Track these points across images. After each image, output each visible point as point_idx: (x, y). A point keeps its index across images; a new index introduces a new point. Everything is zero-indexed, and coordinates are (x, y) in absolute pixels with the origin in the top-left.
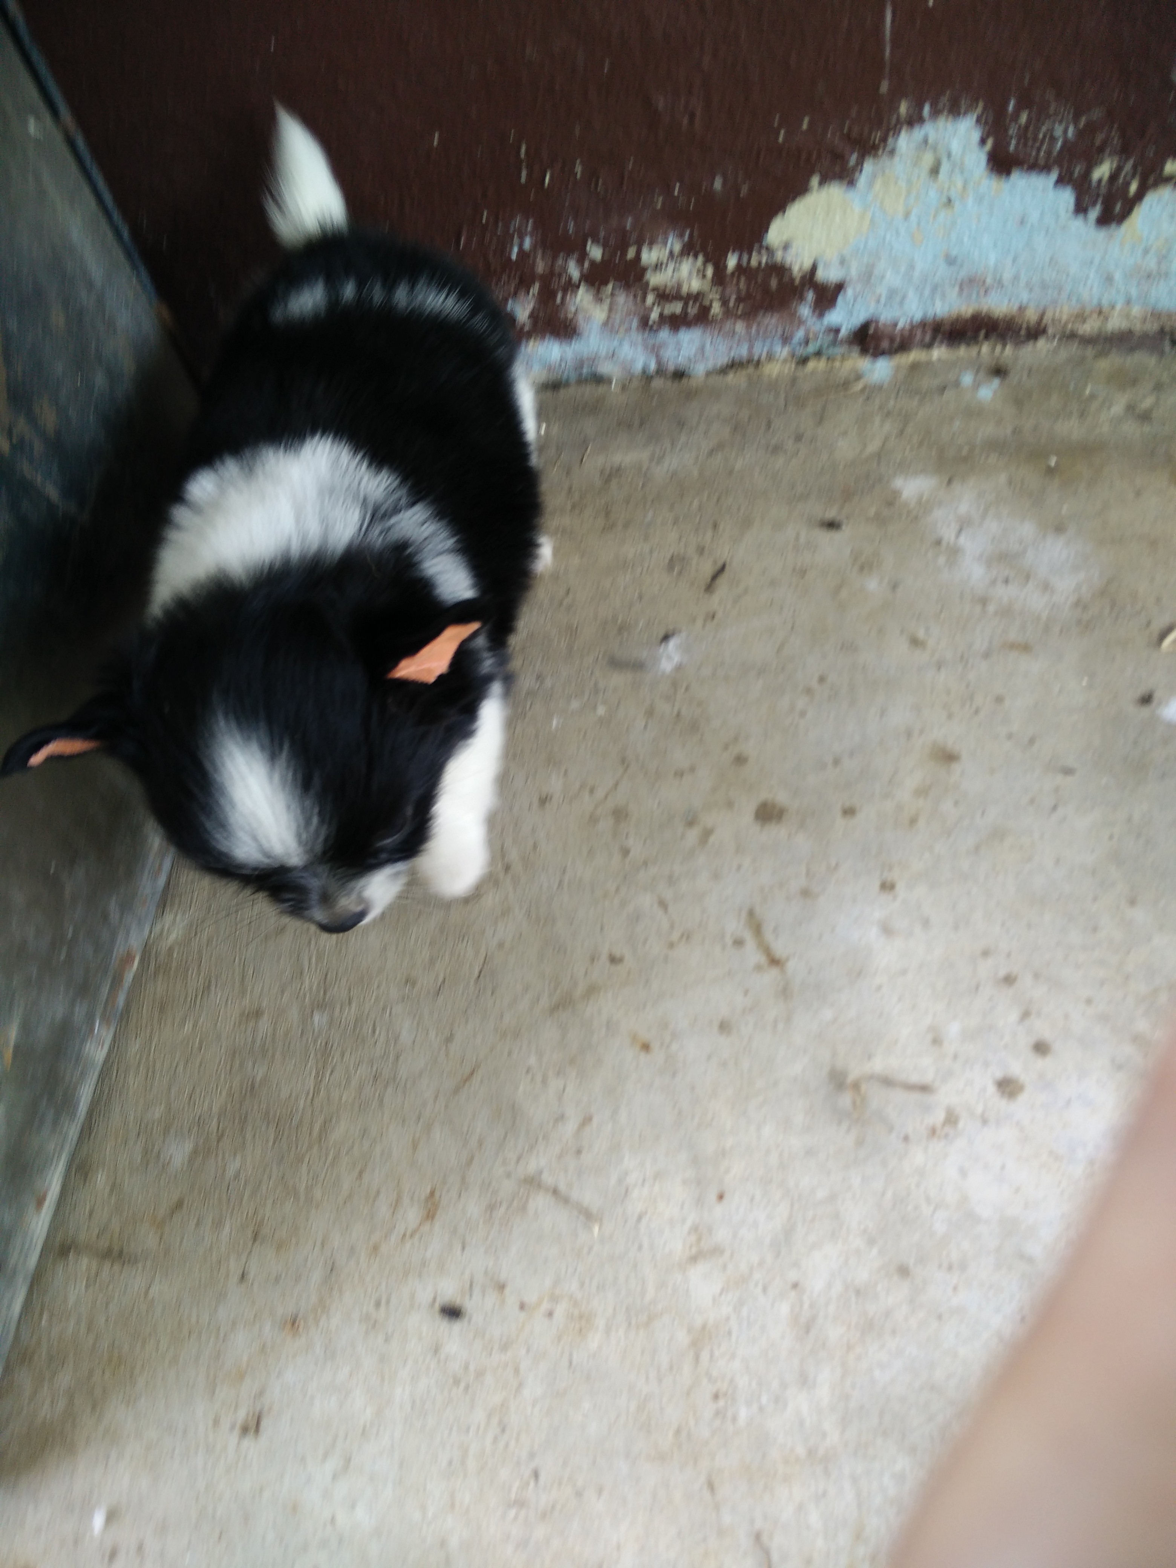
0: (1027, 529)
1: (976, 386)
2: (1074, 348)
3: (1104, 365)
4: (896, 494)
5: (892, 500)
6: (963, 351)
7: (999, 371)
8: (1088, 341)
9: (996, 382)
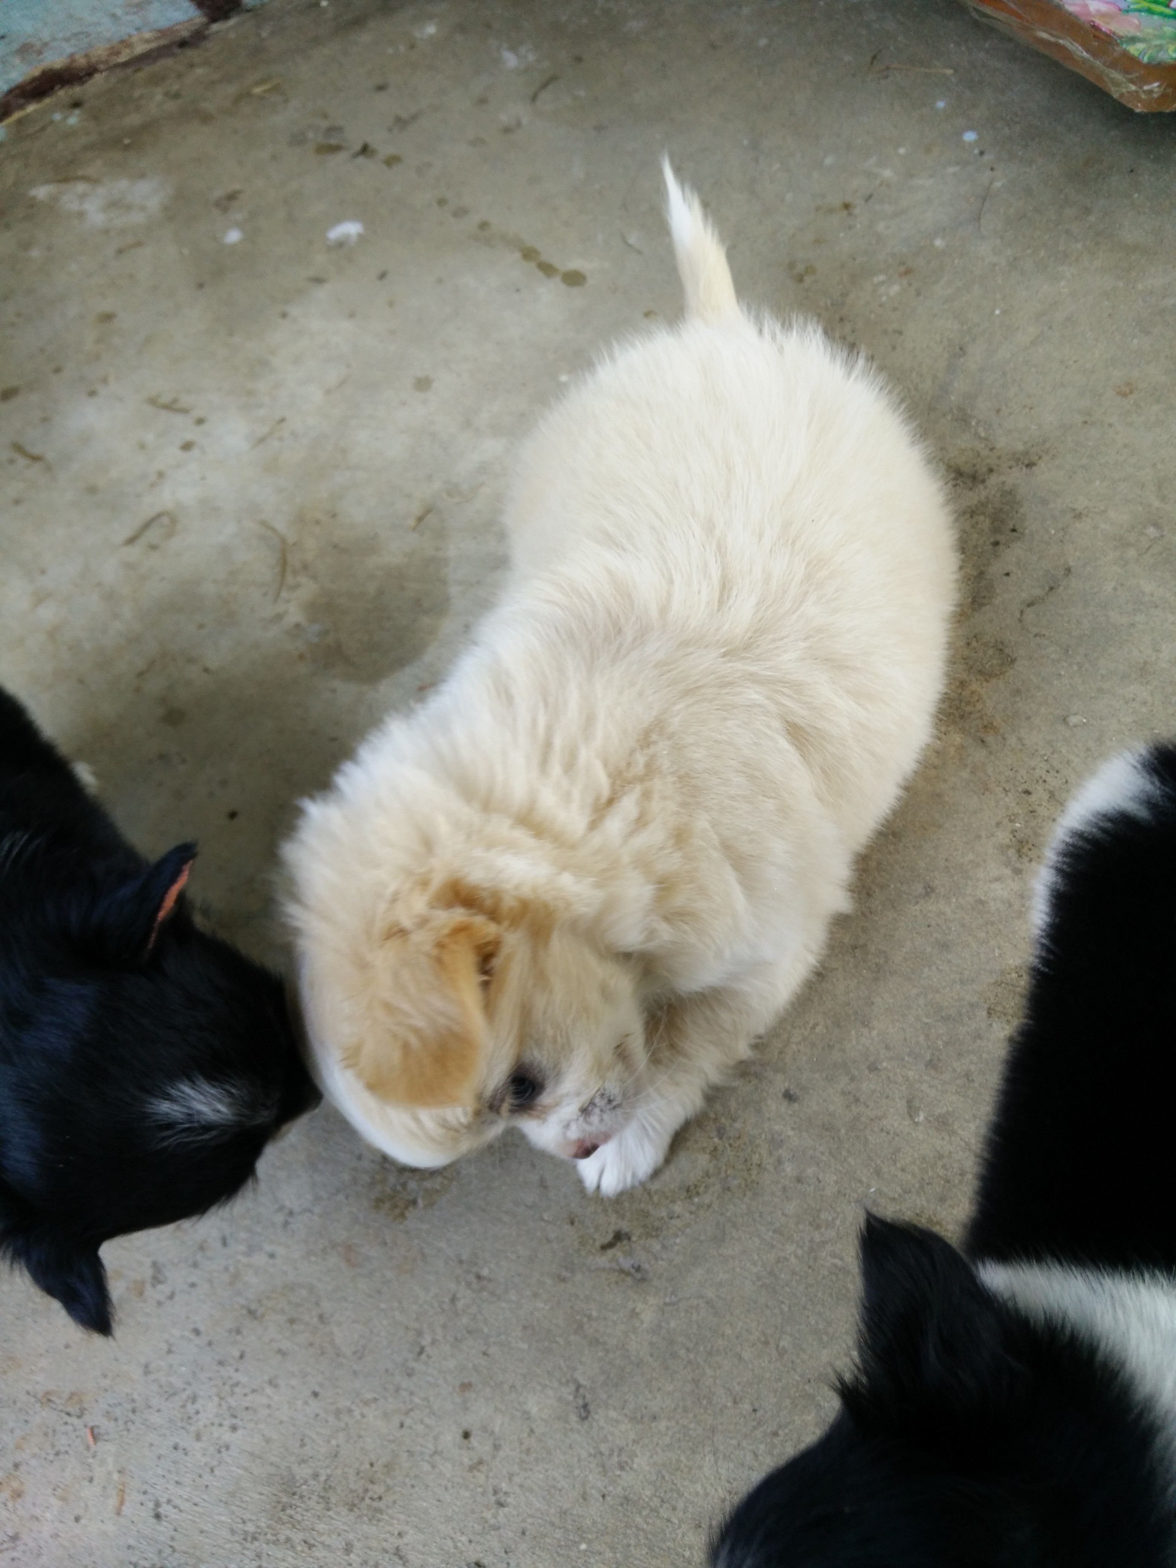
0: (123, 184)
1: (65, 118)
2: (120, 73)
3: (141, 75)
4: (34, 198)
5: (32, 204)
6: (47, 101)
7: (76, 104)
8: (125, 65)
9: (77, 112)
